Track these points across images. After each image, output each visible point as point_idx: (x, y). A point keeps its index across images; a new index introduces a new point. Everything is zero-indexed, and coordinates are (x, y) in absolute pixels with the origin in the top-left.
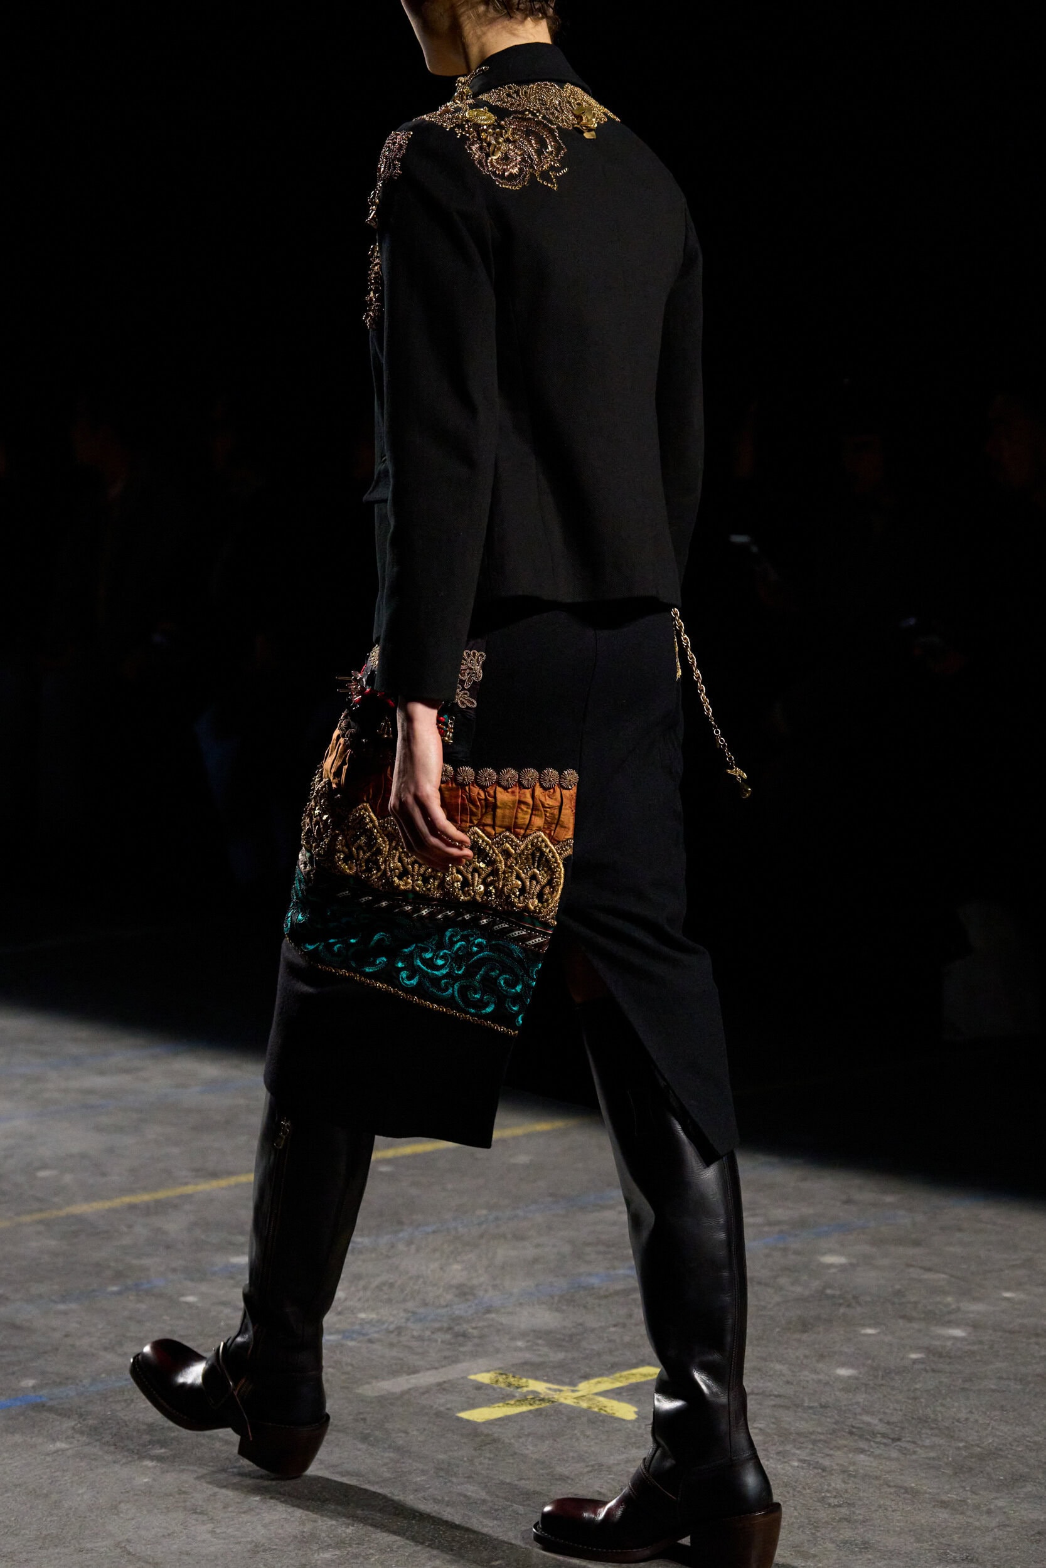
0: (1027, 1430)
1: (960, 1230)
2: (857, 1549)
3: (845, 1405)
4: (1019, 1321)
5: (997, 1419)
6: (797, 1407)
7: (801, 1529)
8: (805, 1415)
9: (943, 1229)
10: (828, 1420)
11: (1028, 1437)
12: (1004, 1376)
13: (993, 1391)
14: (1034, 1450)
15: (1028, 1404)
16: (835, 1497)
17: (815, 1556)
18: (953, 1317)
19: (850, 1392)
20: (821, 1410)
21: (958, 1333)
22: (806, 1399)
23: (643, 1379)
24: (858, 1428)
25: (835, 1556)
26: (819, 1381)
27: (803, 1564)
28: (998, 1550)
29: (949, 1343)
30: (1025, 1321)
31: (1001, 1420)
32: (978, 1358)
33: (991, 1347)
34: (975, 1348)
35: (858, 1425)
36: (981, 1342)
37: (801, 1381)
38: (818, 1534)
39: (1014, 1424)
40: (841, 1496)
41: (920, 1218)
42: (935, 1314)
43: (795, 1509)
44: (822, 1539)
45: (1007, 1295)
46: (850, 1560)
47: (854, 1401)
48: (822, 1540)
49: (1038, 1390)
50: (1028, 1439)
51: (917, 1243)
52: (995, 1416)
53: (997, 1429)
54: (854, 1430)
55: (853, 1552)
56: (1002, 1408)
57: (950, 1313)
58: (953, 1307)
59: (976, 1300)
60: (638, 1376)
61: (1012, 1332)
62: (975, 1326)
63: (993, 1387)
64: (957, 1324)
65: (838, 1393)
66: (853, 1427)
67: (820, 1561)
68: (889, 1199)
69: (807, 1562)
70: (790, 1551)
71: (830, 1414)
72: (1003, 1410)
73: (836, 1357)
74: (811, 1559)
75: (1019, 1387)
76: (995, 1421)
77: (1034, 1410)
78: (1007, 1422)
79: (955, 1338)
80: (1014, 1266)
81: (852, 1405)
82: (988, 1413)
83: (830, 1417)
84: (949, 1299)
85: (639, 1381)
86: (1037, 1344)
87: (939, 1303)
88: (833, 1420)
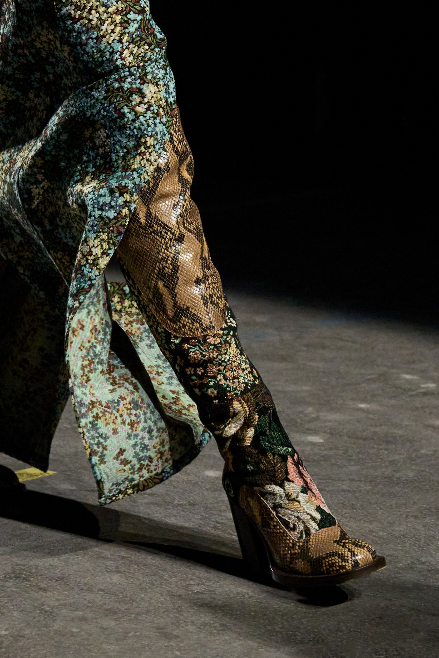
0: (375, 526)
1: (324, 347)
2: (215, 631)
3: (211, 503)
4: (372, 429)
5: (347, 516)
6: (168, 505)
7: (166, 613)
8: (174, 512)
9: (307, 345)
10: (196, 516)
11: (374, 532)
12: (356, 478)
13: (345, 491)
14: (379, 544)
15: (376, 503)
16: (198, 585)
17: (177, 637)
18: (312, 426)
19: (216, 491)
20: (190, 507)
21: (317, 439)
22: (177, 497)
23: (29, 479)
24: (222, 523)
25: (195, 637)
26: (189, 481)
27: (166, 644)
28: (341, 632)
29: (309, 448)
30: (377, 429)
31: (351, 518)
32: (333, 462)
33: (346, 452)
34: (332, 453)
35: (222, 521)
36: (337, 449)
37: (172, 481)
38: (182, 618)
39: (362, 521)
40: (203, 584)
41: (287, 336)
42: (296, 422)
43: (162, 595)
44: (185, 621)
45: (362, 406)
46: (209, 641)
47: (219, 499)
48: (184, 623)
49: (385, 490)
50: (374, 534)
51: (283, 359)
52: (345, 513)
53: (346, 525)
54: (218, 525)
55: (211, 634)
56: (353, 507)
57: (310, 422)
58: (314, 416)
59: (333, 410)
60: (25, 475)
61: (365, 439)
62: (332, 433)
63: (344, 487)
64: (315, 432)
65: (205, 493)
66: (217, 522)
67: (182, 642)
68: (260, 319)
69: (170, 642)
70: (155, 632)
71: (196, 511)
72: (353, 508)
73: (205, 460)
74: (174, 639)
75: (368, 488)
76: (346, 518)
77: (381, 509)
78: (355, 519)
79: (313, 444)
80: (370, 379)
81: (218, 503)
82: (340, 511)
83: (197, 514)
84: (310, 409)
85: (25, 480)
86: (386, 449)
87: (300, 412)
88: (200, 517)
